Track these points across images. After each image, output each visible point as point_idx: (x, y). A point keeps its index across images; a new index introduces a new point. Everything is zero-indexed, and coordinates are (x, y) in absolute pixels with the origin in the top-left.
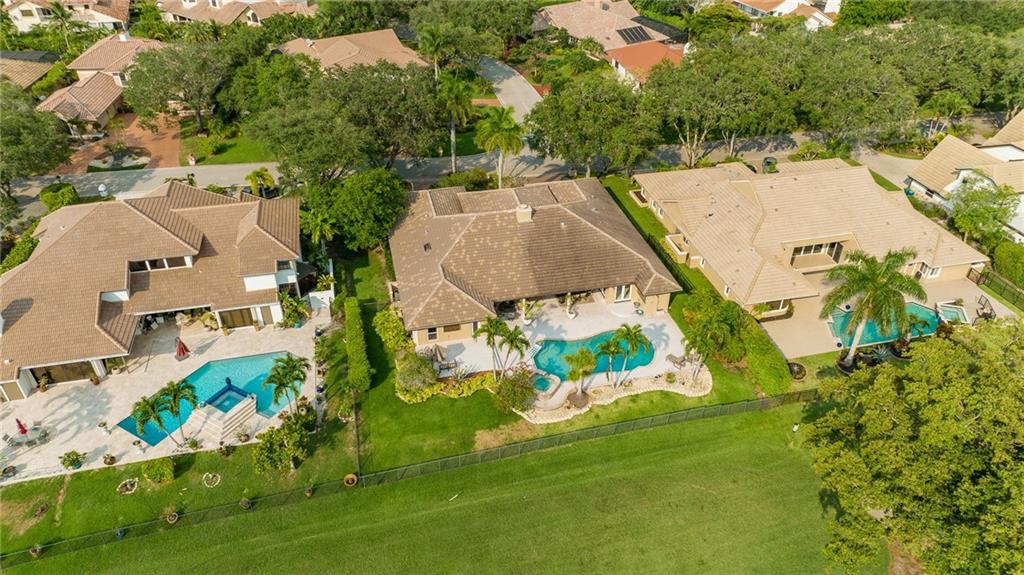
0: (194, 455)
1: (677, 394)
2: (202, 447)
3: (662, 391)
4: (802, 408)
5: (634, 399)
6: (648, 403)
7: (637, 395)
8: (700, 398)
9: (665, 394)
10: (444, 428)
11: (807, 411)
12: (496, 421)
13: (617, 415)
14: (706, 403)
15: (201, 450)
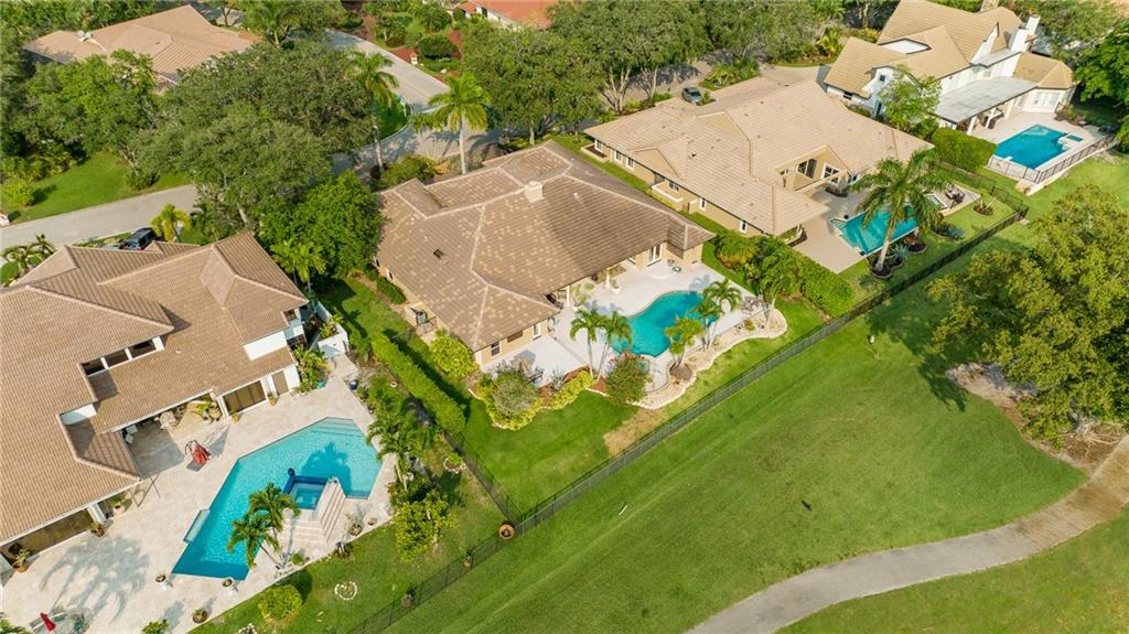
0: (304, 570)
1: (762, 339)
2: (308, 559)
3: (747, 340)
4: (864, 322)
5: (728, 355)
6: (743, 356)
7: (729, 351)
8: (782, 337)
9: (752, 342)
10: (568, 443)
11: (870, 321)
12: (616, 419)
13: (722, 376)
14: (789, 340)
15: (309, 562)
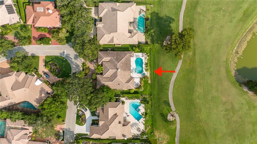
2: (144, 112)
3: (147, 60)
10: (147, 86)
12: (147, 80)
